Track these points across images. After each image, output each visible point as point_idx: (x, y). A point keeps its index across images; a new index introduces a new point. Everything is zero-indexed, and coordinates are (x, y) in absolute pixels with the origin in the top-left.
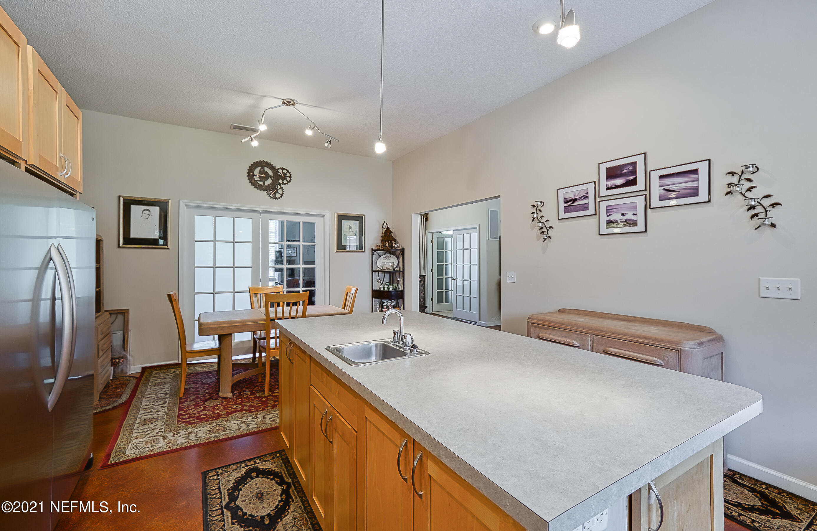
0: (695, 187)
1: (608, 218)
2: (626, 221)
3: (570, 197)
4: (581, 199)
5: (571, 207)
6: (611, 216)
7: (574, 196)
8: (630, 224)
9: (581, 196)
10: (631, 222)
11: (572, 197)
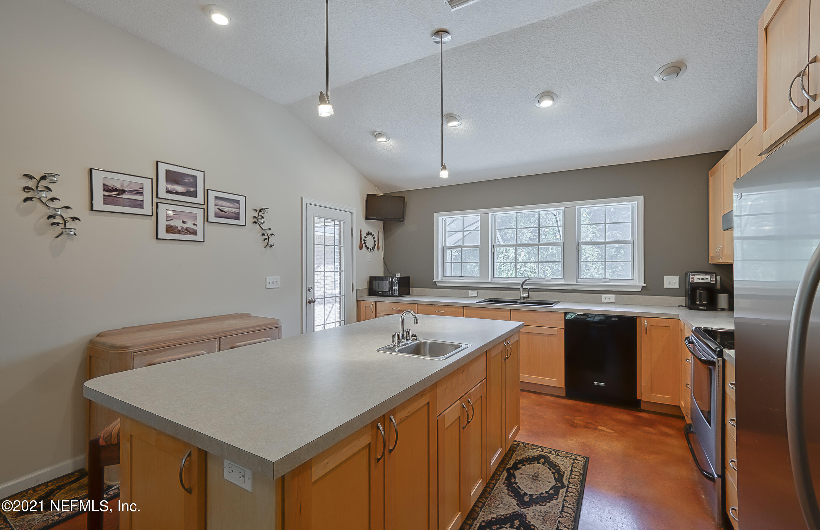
0: (237, 213)
1: (168, 223)
2: (186, 229)
3: (114, 186)
4: (131, 193)
5: (115, 198)
6: (171, 221)
7: (122, 186)
8: (190, 232)
9: (131, 189)
10: (191, 231)
11: (119, 187)
